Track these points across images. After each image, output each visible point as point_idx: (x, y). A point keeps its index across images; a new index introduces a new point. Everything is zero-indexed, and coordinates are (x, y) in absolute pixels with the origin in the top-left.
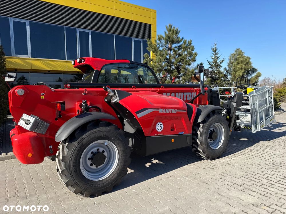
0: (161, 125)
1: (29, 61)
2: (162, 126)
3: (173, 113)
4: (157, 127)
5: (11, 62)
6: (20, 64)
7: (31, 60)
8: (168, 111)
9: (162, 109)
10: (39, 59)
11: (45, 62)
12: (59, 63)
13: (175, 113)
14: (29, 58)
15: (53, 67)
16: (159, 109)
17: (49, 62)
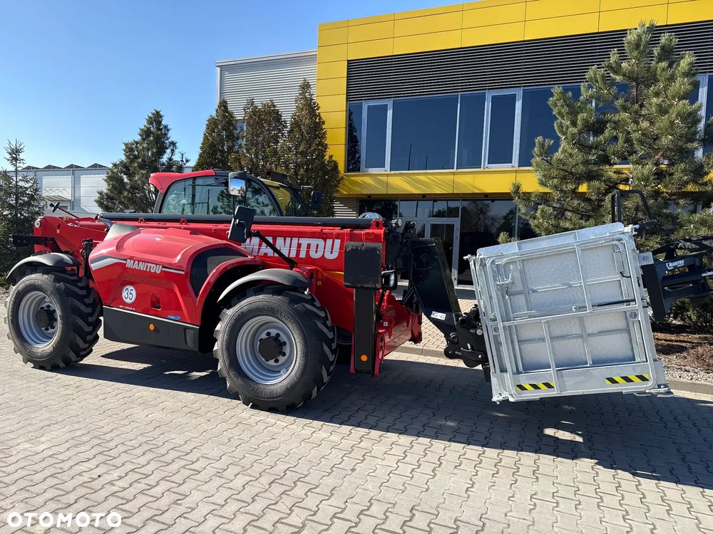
0: (132, 292)
1: (384, 178)
2: (134, 292)
3: (152, 271)
4: (124, 294)
5: (357, 184)
6: (369, 185)
7: (388, 175)
8: (142, 267)
9: (132, 261)
10: (400, 174)
11: (411, 179)
12: (437, 177)
13: (158, 272)
14: (385, 173)
15: (424, 186)
16: (126, 260)
17: (419, 177)
